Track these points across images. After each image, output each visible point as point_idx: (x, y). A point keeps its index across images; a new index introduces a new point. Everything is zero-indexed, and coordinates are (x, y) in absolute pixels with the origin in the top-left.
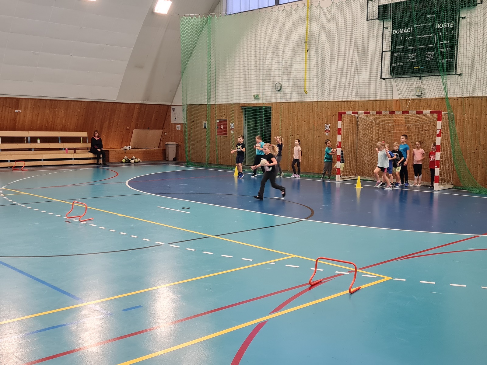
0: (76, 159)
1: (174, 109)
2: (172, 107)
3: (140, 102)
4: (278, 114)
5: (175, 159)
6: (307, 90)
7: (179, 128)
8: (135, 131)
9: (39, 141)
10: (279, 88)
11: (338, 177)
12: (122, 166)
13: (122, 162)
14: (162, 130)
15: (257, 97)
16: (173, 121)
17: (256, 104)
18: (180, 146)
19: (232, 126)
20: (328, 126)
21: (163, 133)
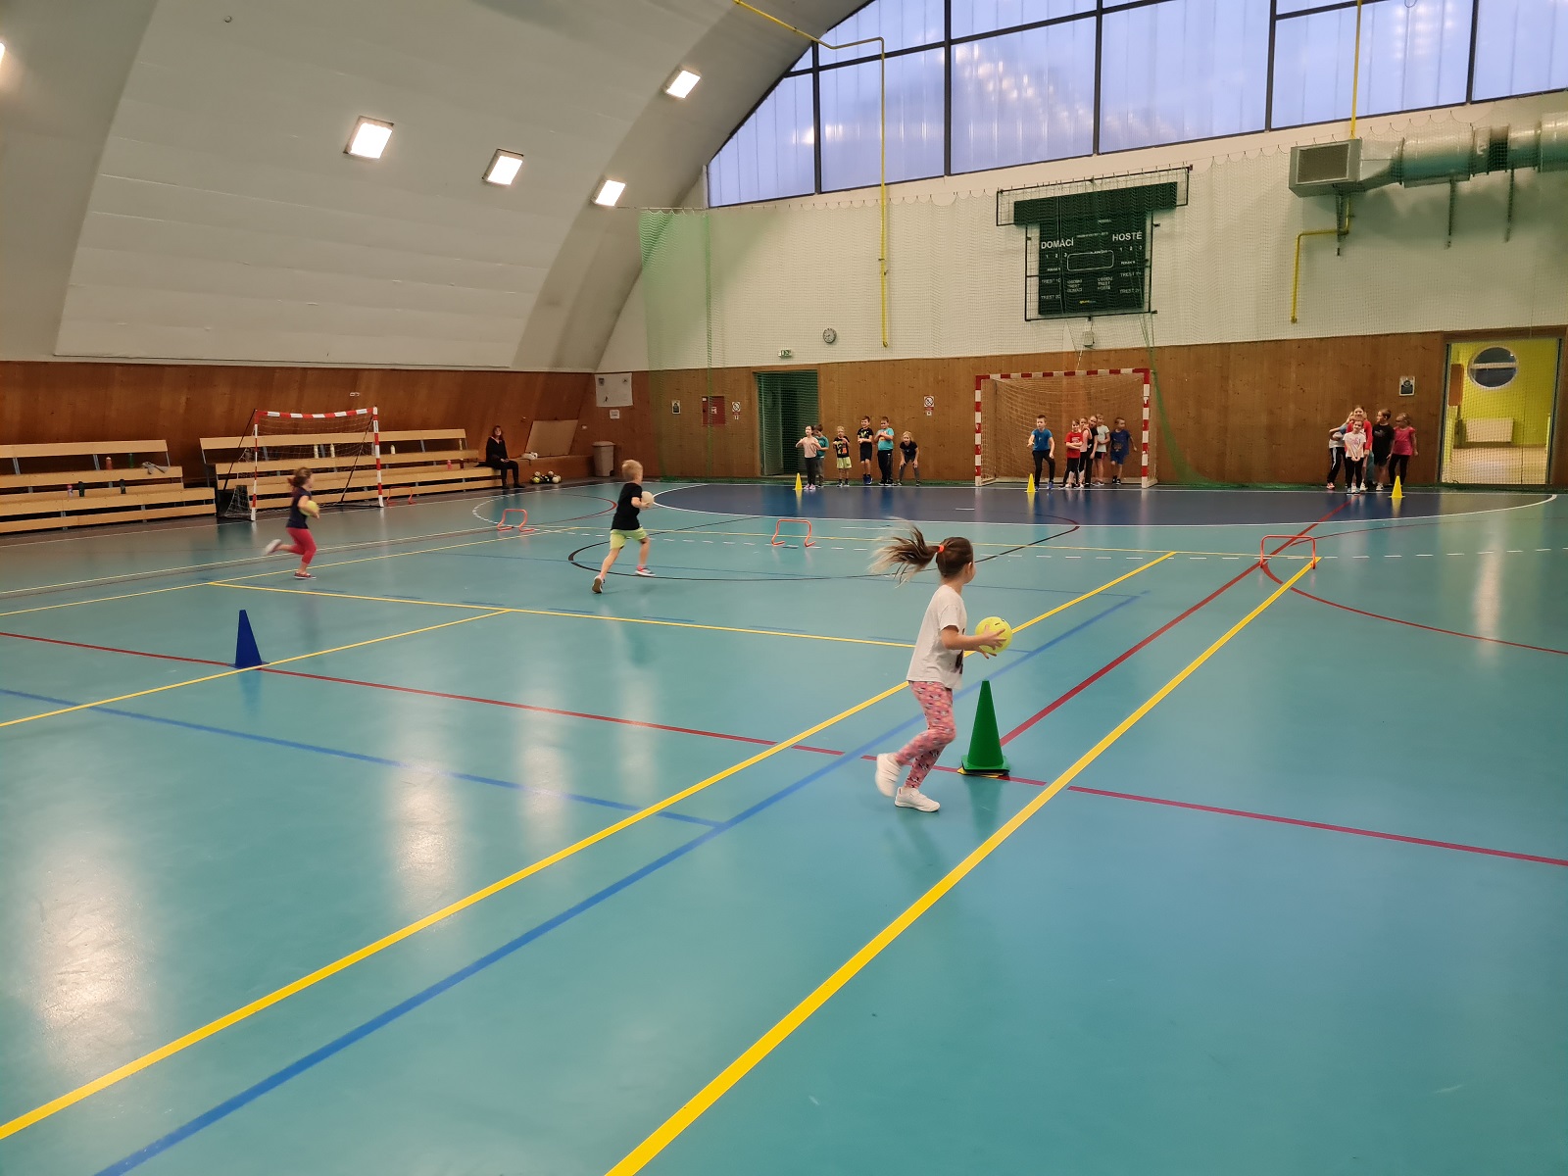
0: (467, 480)
1: (602, 381)
2: (597, 377)
3: (546, 370)
4: (832, 383)
5: (612, 473)
6: (887, 341)
7: (615, 415)
8: (536, 424)
9: (393, 449)
10: (832, 338)
11: (978, 479)
12: (534, 490)
13: (533, 483)
14: (577, 421)
15: (786, 355)
16: (600, 403)
17: (785, 366)
18: (620, 448)
19: (737, 406)
20: (930, 399)
21: (579, 426)
